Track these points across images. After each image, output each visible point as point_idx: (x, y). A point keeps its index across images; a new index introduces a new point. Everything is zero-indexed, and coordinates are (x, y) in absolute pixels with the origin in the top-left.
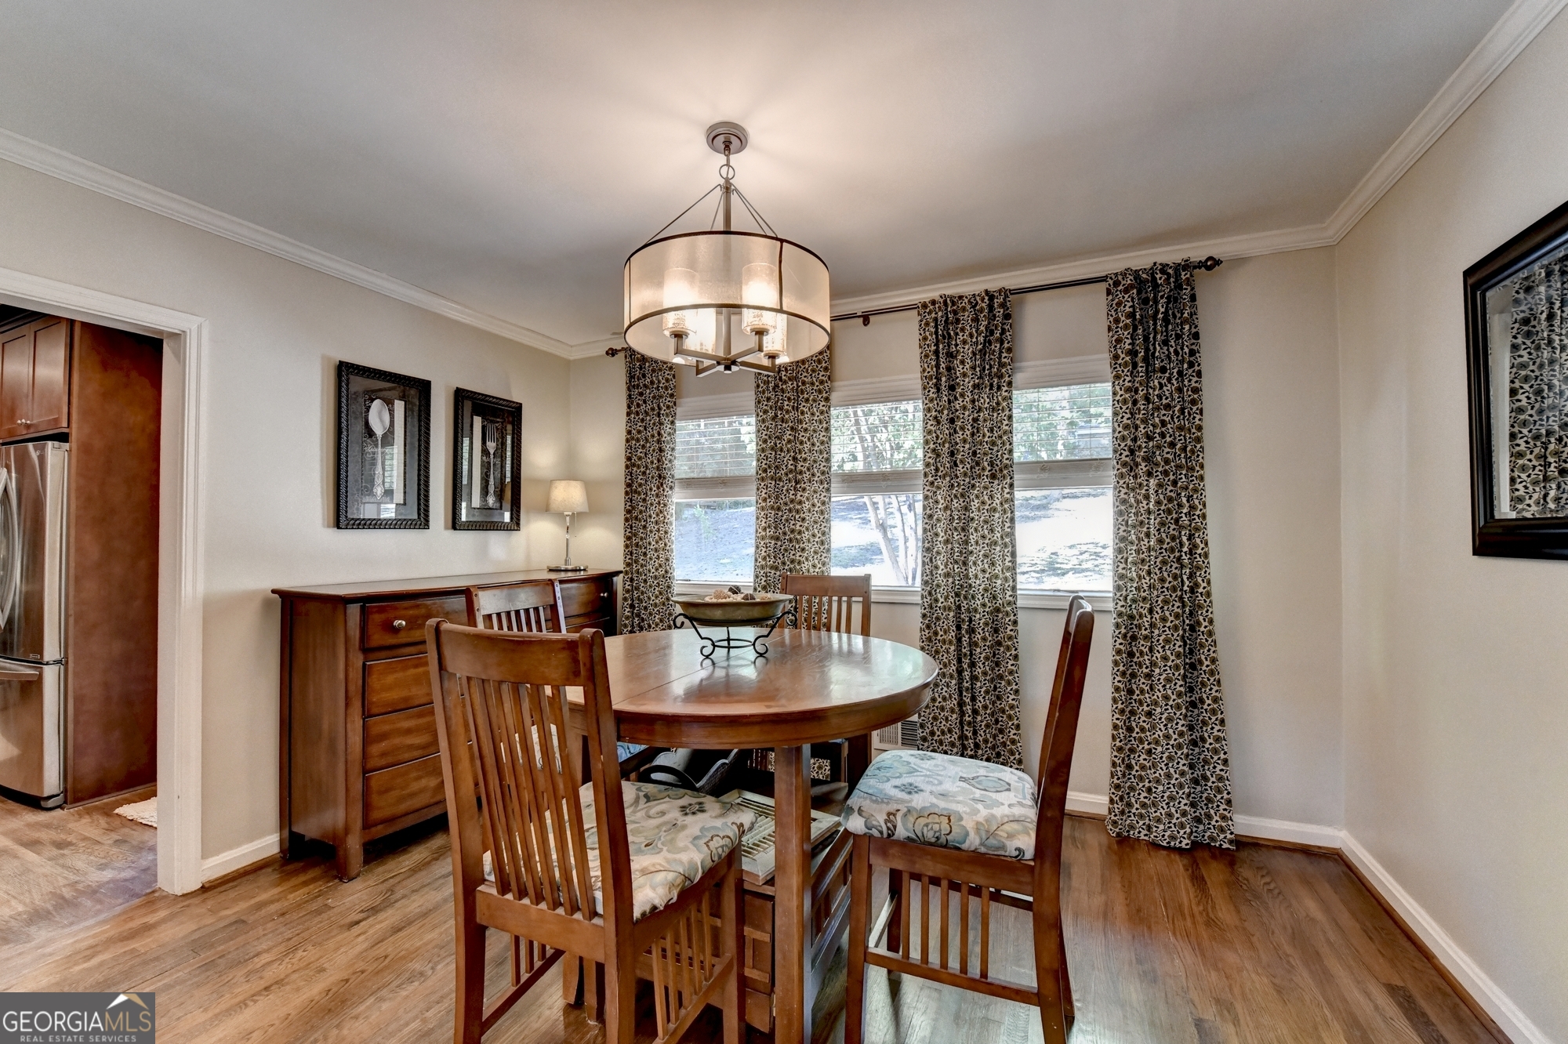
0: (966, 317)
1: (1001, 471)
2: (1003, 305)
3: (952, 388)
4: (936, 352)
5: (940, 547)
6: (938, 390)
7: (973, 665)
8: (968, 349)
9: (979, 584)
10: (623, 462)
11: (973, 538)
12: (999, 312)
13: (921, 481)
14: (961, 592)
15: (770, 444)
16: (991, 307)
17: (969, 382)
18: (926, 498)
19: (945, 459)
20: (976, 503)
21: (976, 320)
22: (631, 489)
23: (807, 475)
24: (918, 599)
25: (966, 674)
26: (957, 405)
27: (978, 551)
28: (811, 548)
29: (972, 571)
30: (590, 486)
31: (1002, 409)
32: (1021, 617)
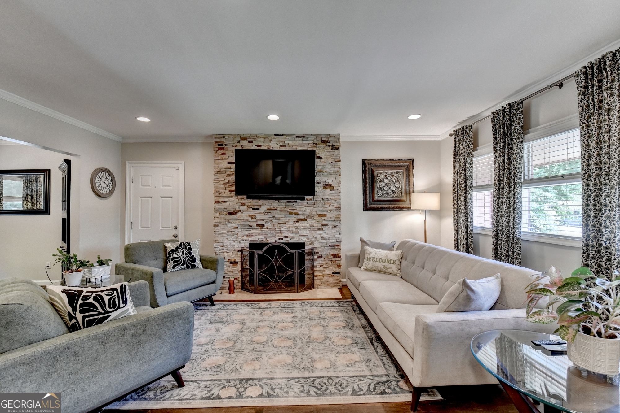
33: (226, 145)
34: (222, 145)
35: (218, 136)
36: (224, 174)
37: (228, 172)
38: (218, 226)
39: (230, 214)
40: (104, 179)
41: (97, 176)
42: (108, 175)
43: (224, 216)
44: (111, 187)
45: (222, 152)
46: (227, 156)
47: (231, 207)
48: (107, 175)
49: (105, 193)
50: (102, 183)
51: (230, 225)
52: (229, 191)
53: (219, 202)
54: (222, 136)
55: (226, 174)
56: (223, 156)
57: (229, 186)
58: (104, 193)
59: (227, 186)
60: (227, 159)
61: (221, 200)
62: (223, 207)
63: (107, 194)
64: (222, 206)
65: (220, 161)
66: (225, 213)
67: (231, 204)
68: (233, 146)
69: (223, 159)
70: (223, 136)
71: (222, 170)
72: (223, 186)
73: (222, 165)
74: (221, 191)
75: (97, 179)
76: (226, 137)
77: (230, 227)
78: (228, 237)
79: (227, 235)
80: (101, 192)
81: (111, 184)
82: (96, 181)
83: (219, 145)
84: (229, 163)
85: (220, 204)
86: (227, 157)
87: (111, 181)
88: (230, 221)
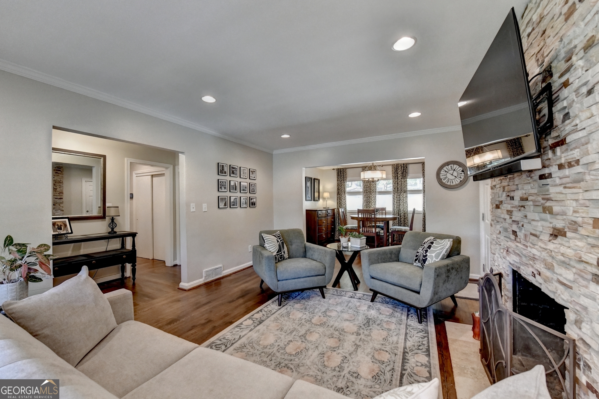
0: (400, 167)
1: (405, 192)
2: (406, 166)
3: (397, 178)
4: (395, 173)
5: (395, 203)
6: (395, 178)
7: (401, 222)
8: (400, 173)
9: (402, 209)
10: (336, 189)
11: (401, 202)
12: (405, 167)
13: (392, 193)
14: (399, 210)
15: (366, 186)
16: (404, 166)
17: (400, 178)
18: (393, 196)
19: (396, 189)
20: (401, 197)
21: (401, 168)
22: (338, 193)
23: (372, 192)
24: (392, 212)
25: (400, 223)
26: (399, 181)
27: (402, 204)
28: (373, 204)
29: (401, 207)
30: (330, 193)
31: (406, 182)
32: (408, 214)
38: (492, 225)
40: (451, 172)
41: (443, 170)
42: (458, 167)
44: (463, 177)
48: (455, 166)
49: (454, 184)
50: (449, 176)
58: (452, 184)
63: (456, 185)
75: (442, 172)
80: (449, 184)
81: (463, 175)
82: (441, 175)
87: (463, 171)
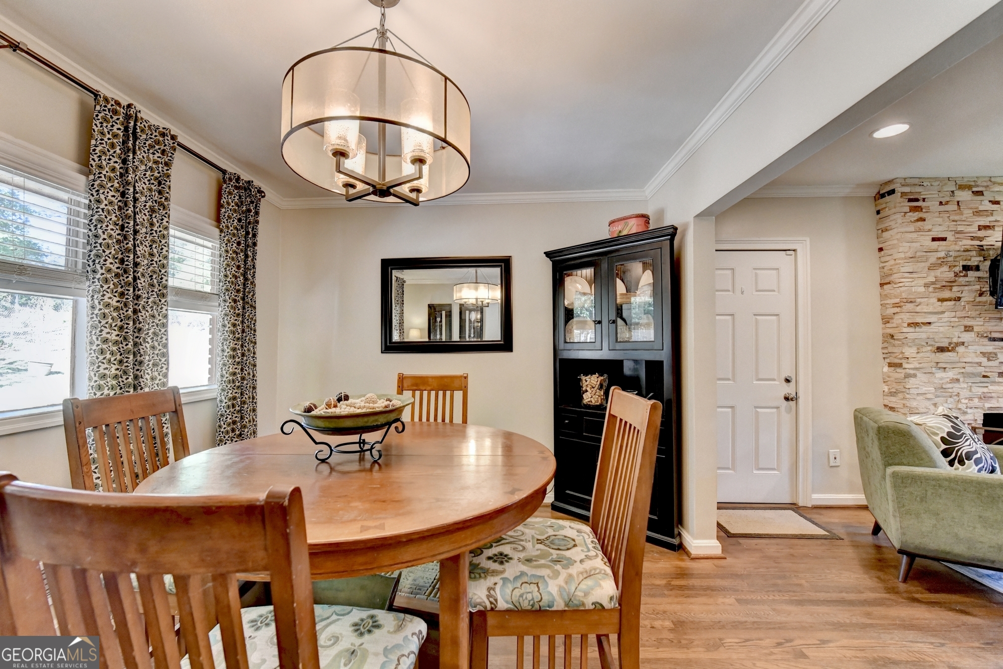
33: (924, 200)
34: (917, 200)
35: (908, 181)
36: (923, 264)
37: (933, 259)
38: (915, 376)
39: (941, 350)
43: (928, 354)
45: (917, 215)
46: (927, 225)
47: (941, 335)
51: (940, 374)
52: (939, 300)
53: (916, 325)
54: (916, 181)
55: (928, 264)
56: (920, 223)
57: (935, 288)
59: (931, 289)
60: (930, 230)
61: (919, 320)
62: (924, 336)
64: (922, 333)
65: (914, 235)
66: (929, 348)
67: (941, 329)
68: (941, 203)
69: (919, 230)
70: (920, 182)
71: (918, 254)
72: (922, 289)
73: (918, 244)
74: (918, 300)
76: (925, 184)
77: (941, 379)
78: (937, 400)
79: (937, 396)
83: (910, 200)
84: (934, 239)
85: (918, 329)
86: (930, 227)
88: (940, 365)
